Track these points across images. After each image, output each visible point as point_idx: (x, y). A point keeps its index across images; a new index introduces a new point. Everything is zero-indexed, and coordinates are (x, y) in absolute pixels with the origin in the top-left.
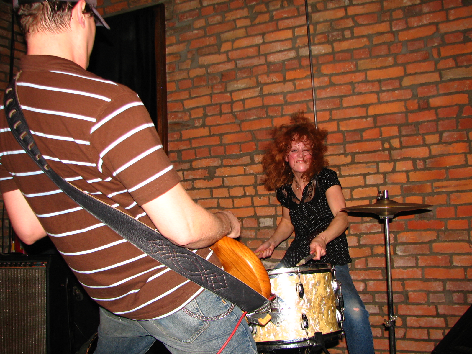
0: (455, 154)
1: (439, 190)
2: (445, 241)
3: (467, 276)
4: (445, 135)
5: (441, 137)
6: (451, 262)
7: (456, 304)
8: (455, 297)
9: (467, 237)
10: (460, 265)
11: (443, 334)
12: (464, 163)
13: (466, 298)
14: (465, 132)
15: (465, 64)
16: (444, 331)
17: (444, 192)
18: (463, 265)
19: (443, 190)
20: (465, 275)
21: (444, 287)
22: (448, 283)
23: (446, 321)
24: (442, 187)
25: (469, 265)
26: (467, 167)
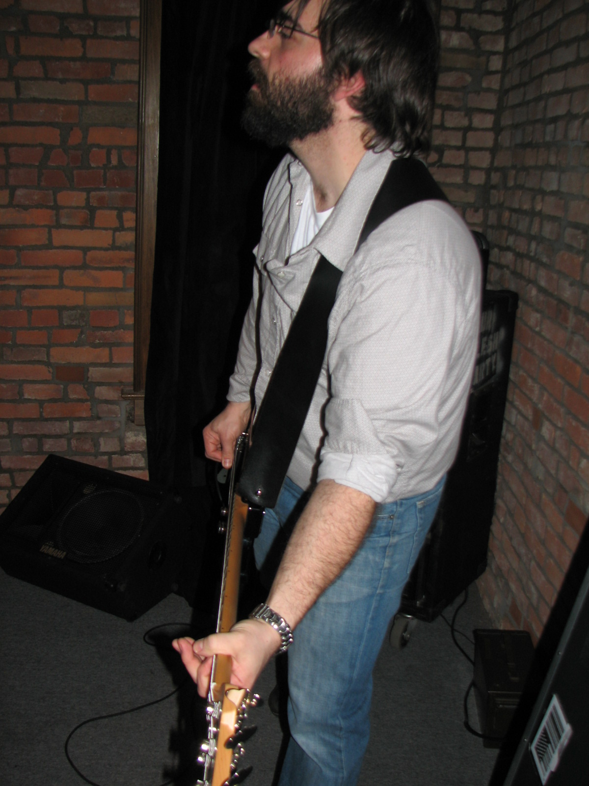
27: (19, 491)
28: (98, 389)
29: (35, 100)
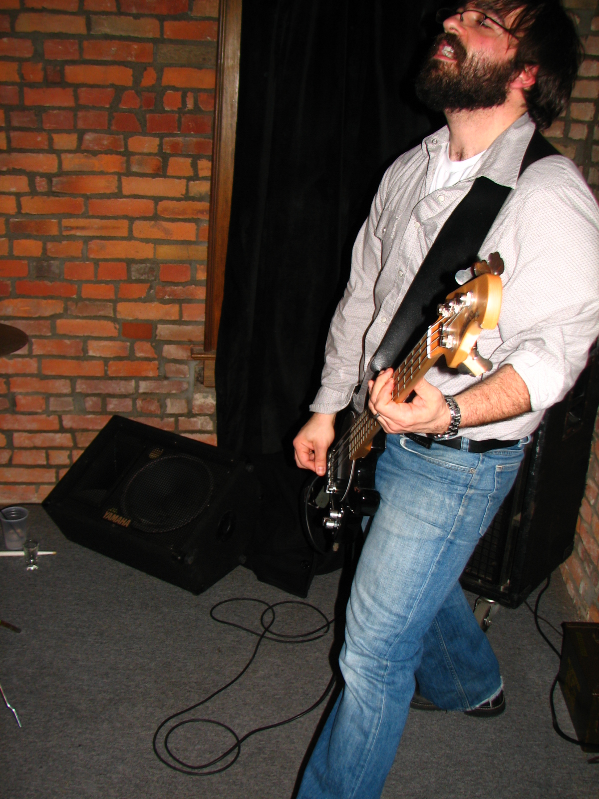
0: (102, 173)
1: (72, 232)
2: (78, 317)
3: (109, 372)
4: (88, 137)
5: (80, 140)
6: (85, 350)
7: (90, 413)
8: (90, 403)
9: (112, 312)
10: (98, 355)
11: (70, 457)
12: (116, 191)
13: (105, 405)
14: (122, 137)
15: (134, 11)
16: (71, 452)
17: (80, 237)
18: (103, 356)
19: (79, 233)
20: (106, 371)
21: (73, 388)
22: (79, 381)
23: (74, 439)
24: (77, 228)
25: (112, 356)
26: (121, 198)
27: (82, 452)
28: (166, 348)
29: (107, 37)
